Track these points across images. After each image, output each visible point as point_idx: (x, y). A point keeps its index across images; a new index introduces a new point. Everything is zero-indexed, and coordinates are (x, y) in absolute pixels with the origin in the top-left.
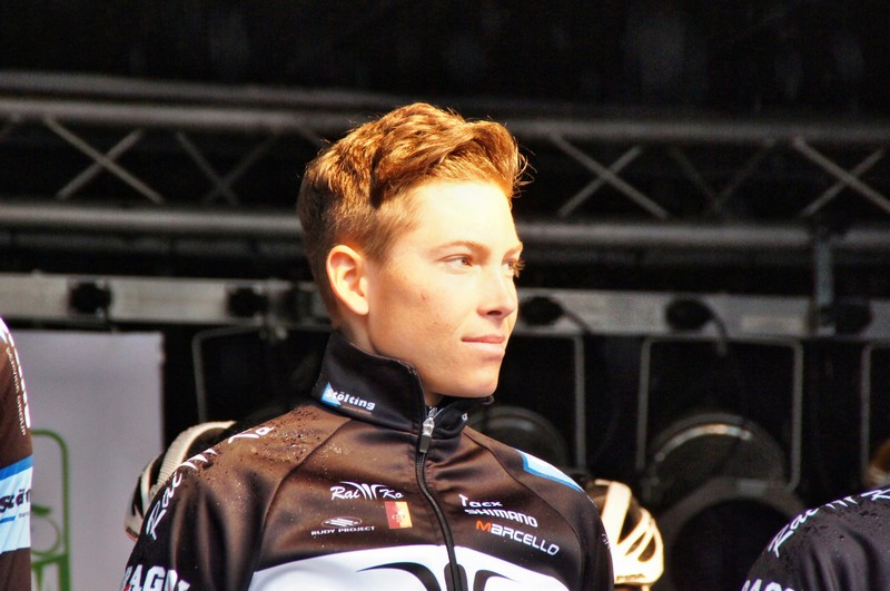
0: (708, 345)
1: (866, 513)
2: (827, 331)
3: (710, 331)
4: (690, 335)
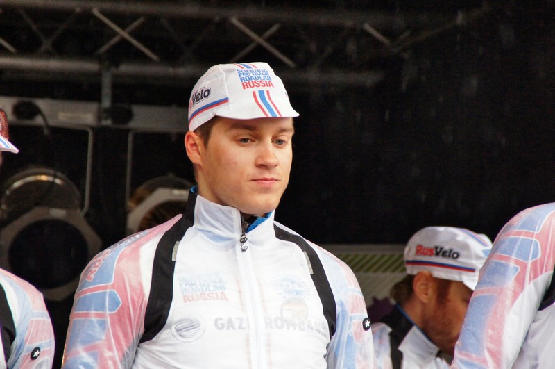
3: (39, 120)
4: (27, 123)
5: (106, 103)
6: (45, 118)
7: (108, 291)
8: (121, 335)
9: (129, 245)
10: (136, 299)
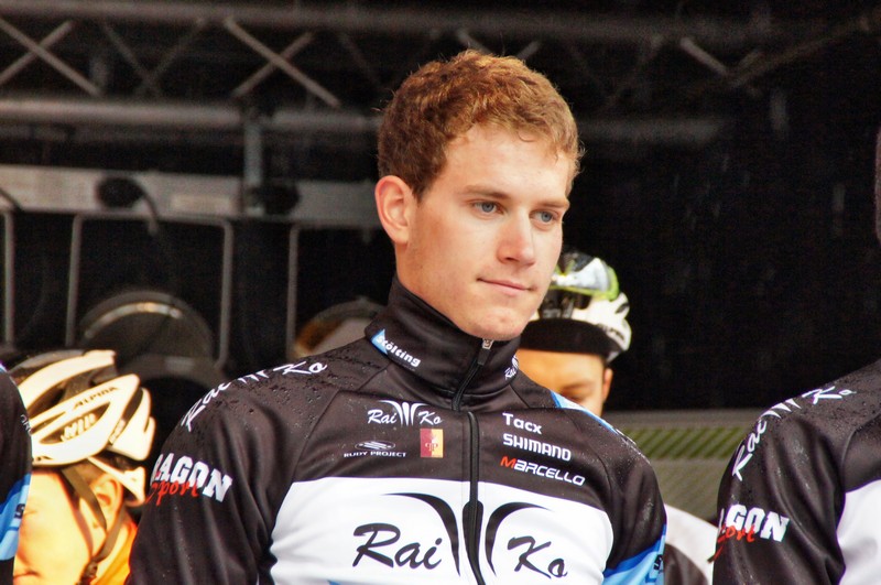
0: (139, 224)
1: (276, 387)
4: (122, 213)
5: (253, 178)
6: (152, 205)
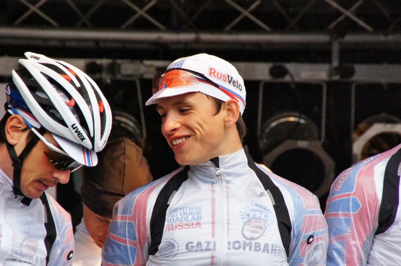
2: (336, 78)
3: (287, 78)
4: (279, 80)
6: (292, 76)
7: (351, 197)
8: (361, 229)
9: (366, 164)
10: (372, 203)
